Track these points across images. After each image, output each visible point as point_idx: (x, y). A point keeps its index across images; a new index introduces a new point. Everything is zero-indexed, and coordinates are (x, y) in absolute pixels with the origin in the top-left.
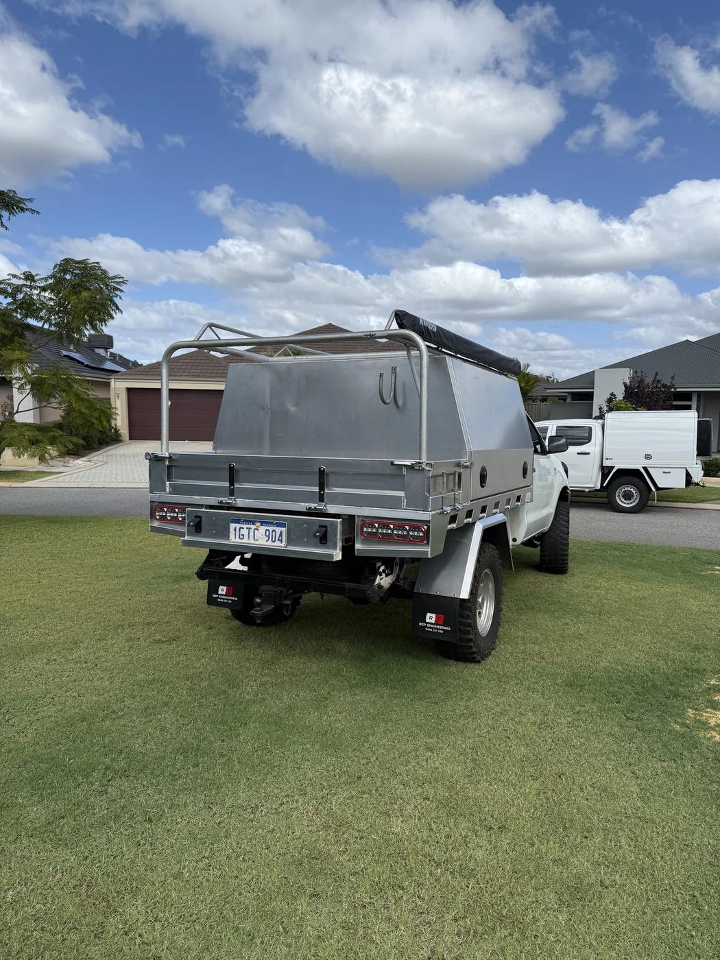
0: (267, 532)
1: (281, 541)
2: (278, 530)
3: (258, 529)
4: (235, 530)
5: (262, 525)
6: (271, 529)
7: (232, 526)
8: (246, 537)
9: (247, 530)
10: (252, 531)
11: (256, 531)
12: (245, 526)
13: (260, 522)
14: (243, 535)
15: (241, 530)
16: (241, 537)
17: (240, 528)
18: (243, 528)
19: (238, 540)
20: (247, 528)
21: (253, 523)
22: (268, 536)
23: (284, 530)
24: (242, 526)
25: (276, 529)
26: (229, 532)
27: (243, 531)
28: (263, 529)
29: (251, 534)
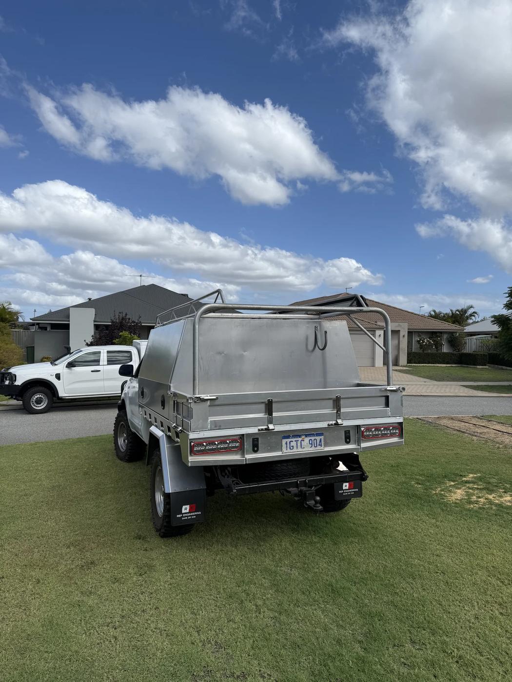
0: (311, 441)
1: (321, 445)
2: (318, 438)
3: (304, 440)
4: (286, 443)
5: (306, 437)
6: (313, 438)
7: (284, 441)
8: (295, 448)
9: (295, 442)
10: (299, 442)
11: (302, 442)
12: (294, 440)
13: (305, 435)
14: (293, 446)
15: (291, 443)
16: (292, 448)
17: (290, 442)
18: (292, 441)
19: (289, 450)
20: (295, 441)
21: (300, 436)
22: (312, 444)
23: (322, 437)
24: (291, 440)
25: (316, 438)
26: (282, 446)
27: (292, 444)
28: (307, 440)
29: (299, 444)
